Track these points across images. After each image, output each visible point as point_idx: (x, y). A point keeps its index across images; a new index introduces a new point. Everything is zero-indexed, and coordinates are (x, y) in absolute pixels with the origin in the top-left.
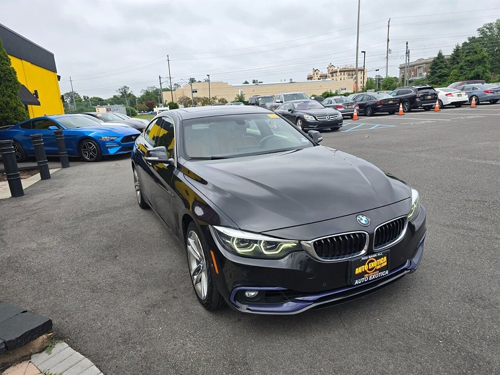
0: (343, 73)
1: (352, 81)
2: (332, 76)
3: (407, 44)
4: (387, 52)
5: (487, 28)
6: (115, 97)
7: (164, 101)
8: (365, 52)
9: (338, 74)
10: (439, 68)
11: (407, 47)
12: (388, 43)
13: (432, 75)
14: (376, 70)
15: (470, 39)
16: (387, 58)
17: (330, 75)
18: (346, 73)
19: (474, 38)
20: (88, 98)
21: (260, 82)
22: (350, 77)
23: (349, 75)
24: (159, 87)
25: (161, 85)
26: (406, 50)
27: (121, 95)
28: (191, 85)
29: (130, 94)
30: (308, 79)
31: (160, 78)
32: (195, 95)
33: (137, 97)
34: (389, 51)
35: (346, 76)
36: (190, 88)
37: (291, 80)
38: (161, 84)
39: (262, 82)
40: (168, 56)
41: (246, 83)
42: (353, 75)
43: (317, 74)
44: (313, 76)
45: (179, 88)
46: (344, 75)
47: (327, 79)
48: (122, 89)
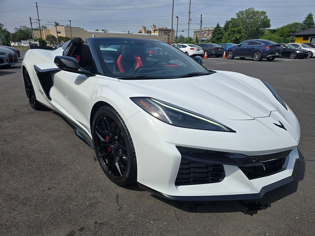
0: (161, 31)
1: (167, 37)
2: (155, 32)
3: (201, 16)
4: (189, 20)
5: (241, 14)
7: (35, 37)
8: (178, 17)
10: (217, 34)
11: (201, 18)
12: (189, 14)
13: (213, 37)
14: (183, 31)
15: (232, 19)
16: (189, 23)
17: (153, 32)
18: (163, 31)
19: (234, 18)
21: (107, 31)
22: (165, 34)
23: (165, 33)
24: (30, 27)
25: (31, 25)
26: (200, 19)
28: (56, 27)
29: (5, 30)
30: (139, 33)
31: (30, 19)
32: (59, 35)
33: (11, 32)
34: (190, 19)
35: (163, 33)
36: (56, 29)
37: (129, 32)
38: (31, 23)
40: (36, 3)
41: (97, 30)
42: (167, 33)
43: (145, 30)
44: (142, 31)
45: (46, 29)
46: (162, 32)
47: (152, 34)
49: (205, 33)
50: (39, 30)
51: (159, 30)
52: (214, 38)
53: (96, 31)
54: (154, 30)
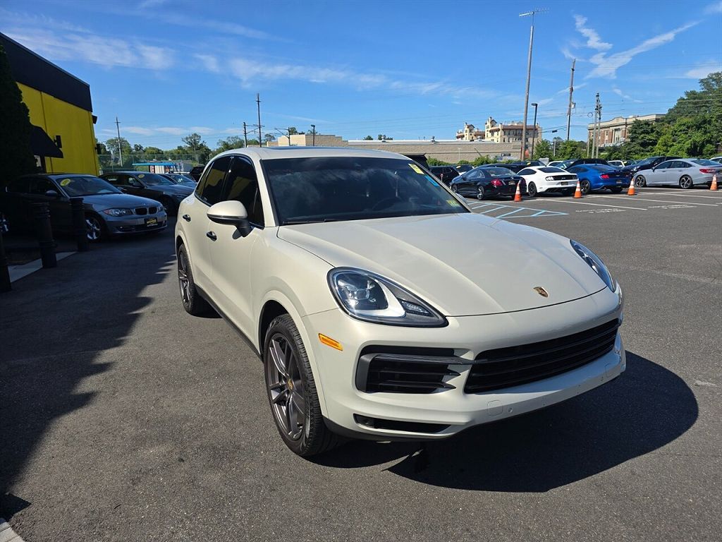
0: (507, 132)
1: (520, 144)
2: (493, 135)
3: (598, 96)
4: (570, 106)
5: (714, 80)
6: (180, 148)
8: (536, 105)
9: (501, 132)
10: (643, 133)
11: (598, 101)
13: (632, 141)
15: (687, 94)
17: (490, 134)
18: (511, 132)
19: (693, 93)
20: (141, 148)
21: (388, 139)
22: (518, 137)
23: (516, 135)
25: (245, 136)
26: (595, 104)
27: (189, 146)
28: (289, 138)
29: (201, 145)
30: (458, 137)
31: (245, 125)
34: (572, 104)
35: (512, 136)
36: (288, 142)
37: (434, 138)
38: (245, 133)
39: (392, 139)
40: (258, 95)
41: (370, 138)
43: (470, 131)
44: (465, 134)
45: (273, 140)
46: (509, 134)
47: (486, 140)
48: (191, 138)
49: (616, 130)
51: (503, 130)
52: (634, 143)
53: (367, 139)
54: (490, 131)
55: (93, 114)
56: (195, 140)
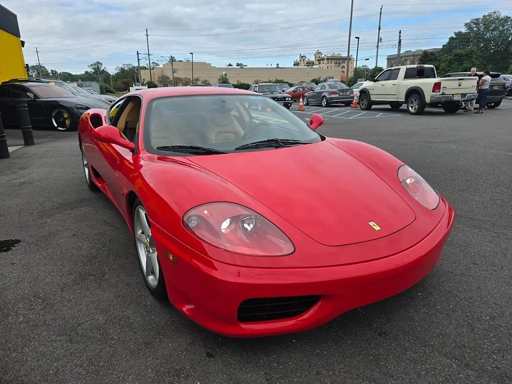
0: (330, 61)
1: (339, 69)
2: (319, 63)
3: (400, 33)
4: (378, 41)
6: (87, 72)
7: (142, 80)
8: (358, 38)
9: (325, 61)
11: (400, 36)
12: (379, 31)
14: (366, 60)
16: (378, 46)
17: (317, 63)
18: (333, 61)
20: (56, 72)
22: (337, 65)
23: (336, 63)
24: (136, 65)
25: (139, 62)
26: (398, 39)
27: (93, 71)
28: (172, 64)
29: (103, 70)
30: (294, 65)
31: (138, 53)
32: (176, 75)
33: (111, 74)
34: (380, 40)
35: (333, 64)
36: (171, 67)
37: (278, 65)
38: (139, 60)
39: (246, 66)
40: (147, 30)
41: (230, 65)
42: (340, 64)
43: (303, 60)
44: (300, 62)
45: (158, 67)
46: (331, 63)
47: (315, 67)
48: (95, 65)
49: (406, 60)
50: (147, 69)
51: (327, 59)
54: (318, 60)
55: (21, 39)
56: (98, 66)
